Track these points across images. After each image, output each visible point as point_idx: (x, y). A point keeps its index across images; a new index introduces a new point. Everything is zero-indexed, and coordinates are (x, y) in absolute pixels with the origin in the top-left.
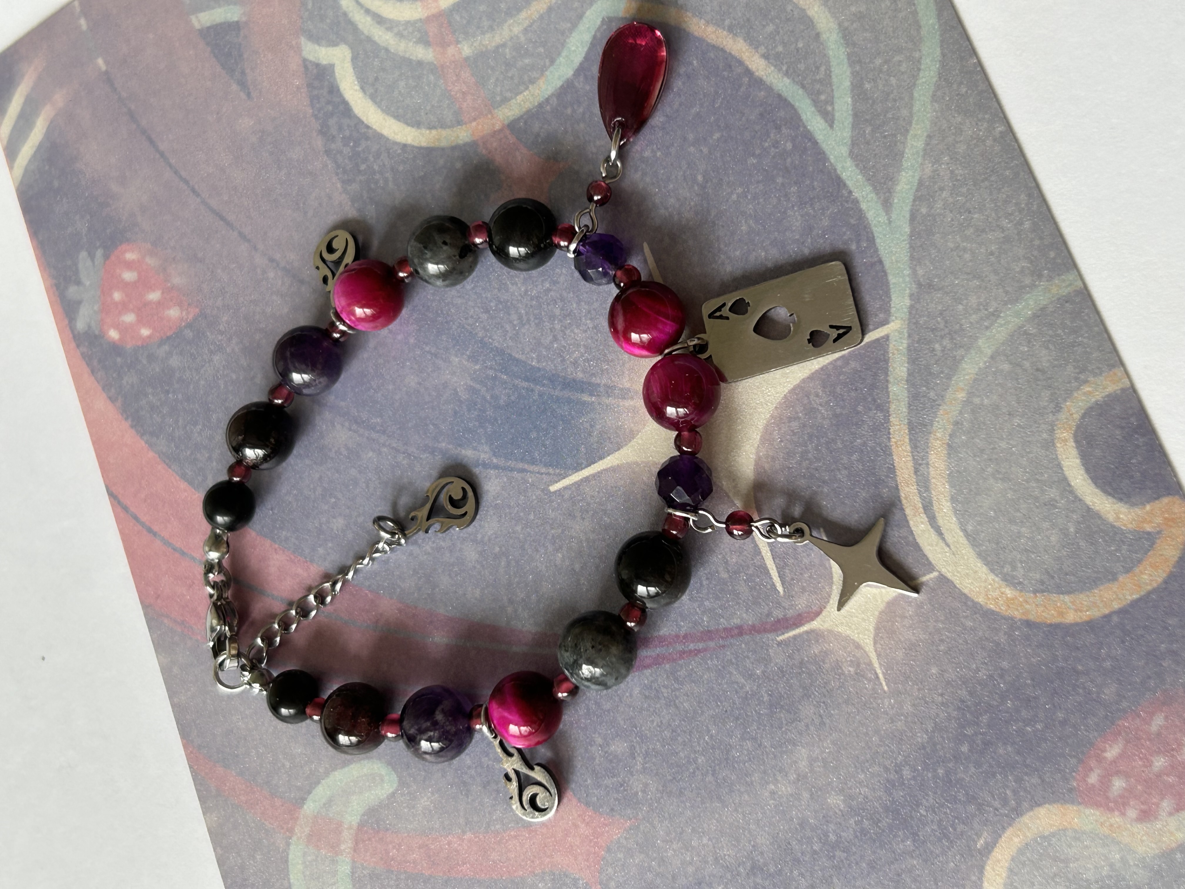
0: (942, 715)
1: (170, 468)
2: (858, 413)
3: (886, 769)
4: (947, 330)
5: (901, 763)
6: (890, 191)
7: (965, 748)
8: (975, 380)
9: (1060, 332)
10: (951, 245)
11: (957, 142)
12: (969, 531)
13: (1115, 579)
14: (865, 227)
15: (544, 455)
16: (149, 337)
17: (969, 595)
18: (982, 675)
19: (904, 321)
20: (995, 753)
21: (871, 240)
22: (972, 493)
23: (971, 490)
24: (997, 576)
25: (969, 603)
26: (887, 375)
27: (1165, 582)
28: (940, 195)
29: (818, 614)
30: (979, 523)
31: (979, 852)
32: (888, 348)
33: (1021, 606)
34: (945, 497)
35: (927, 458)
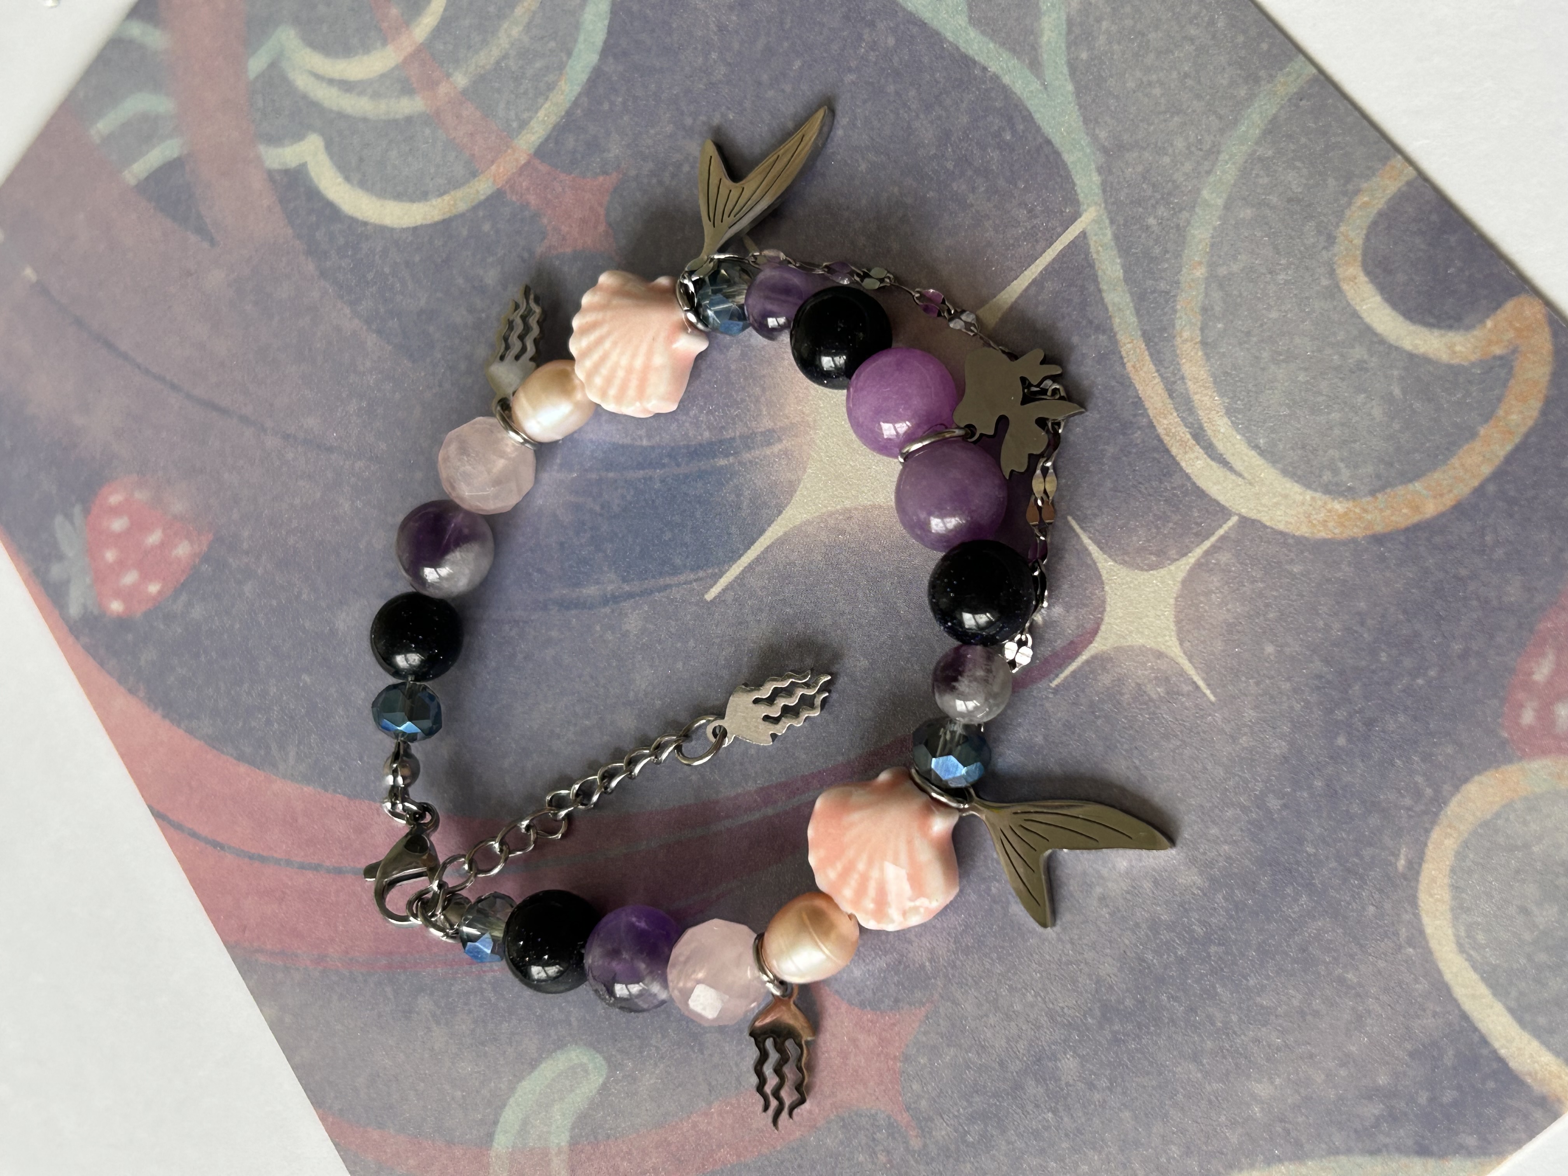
0: (1297, 707)
3: (1245, 809)
4: (1158, 196)
5: (1261, 791)
6: (1034, 48)
7: (1341, 741)
8: (1212, 245)
10: (1131, 85)
12: (1262, 446)
13: (1473, 435)
14: (1016, 106)
15: (687, 557)
16: (160, 593)
17: (1287, 530)
18: (1337, 631)
19: (1100, 205)
20: (1384, 731)
21: (1028, 118)
22: (1251, 394)
23: (1249, 392)
24: (1316, 490)
25: (1291, 541)
27: (1544, 413)
28: (1100, 28)
29: (1095, 632)
30: (1273, 430)
31: (1404, 877)
32: (1089, 248)
33: (1360, 518)
34: (1218, 412)
35: (1179, 370)
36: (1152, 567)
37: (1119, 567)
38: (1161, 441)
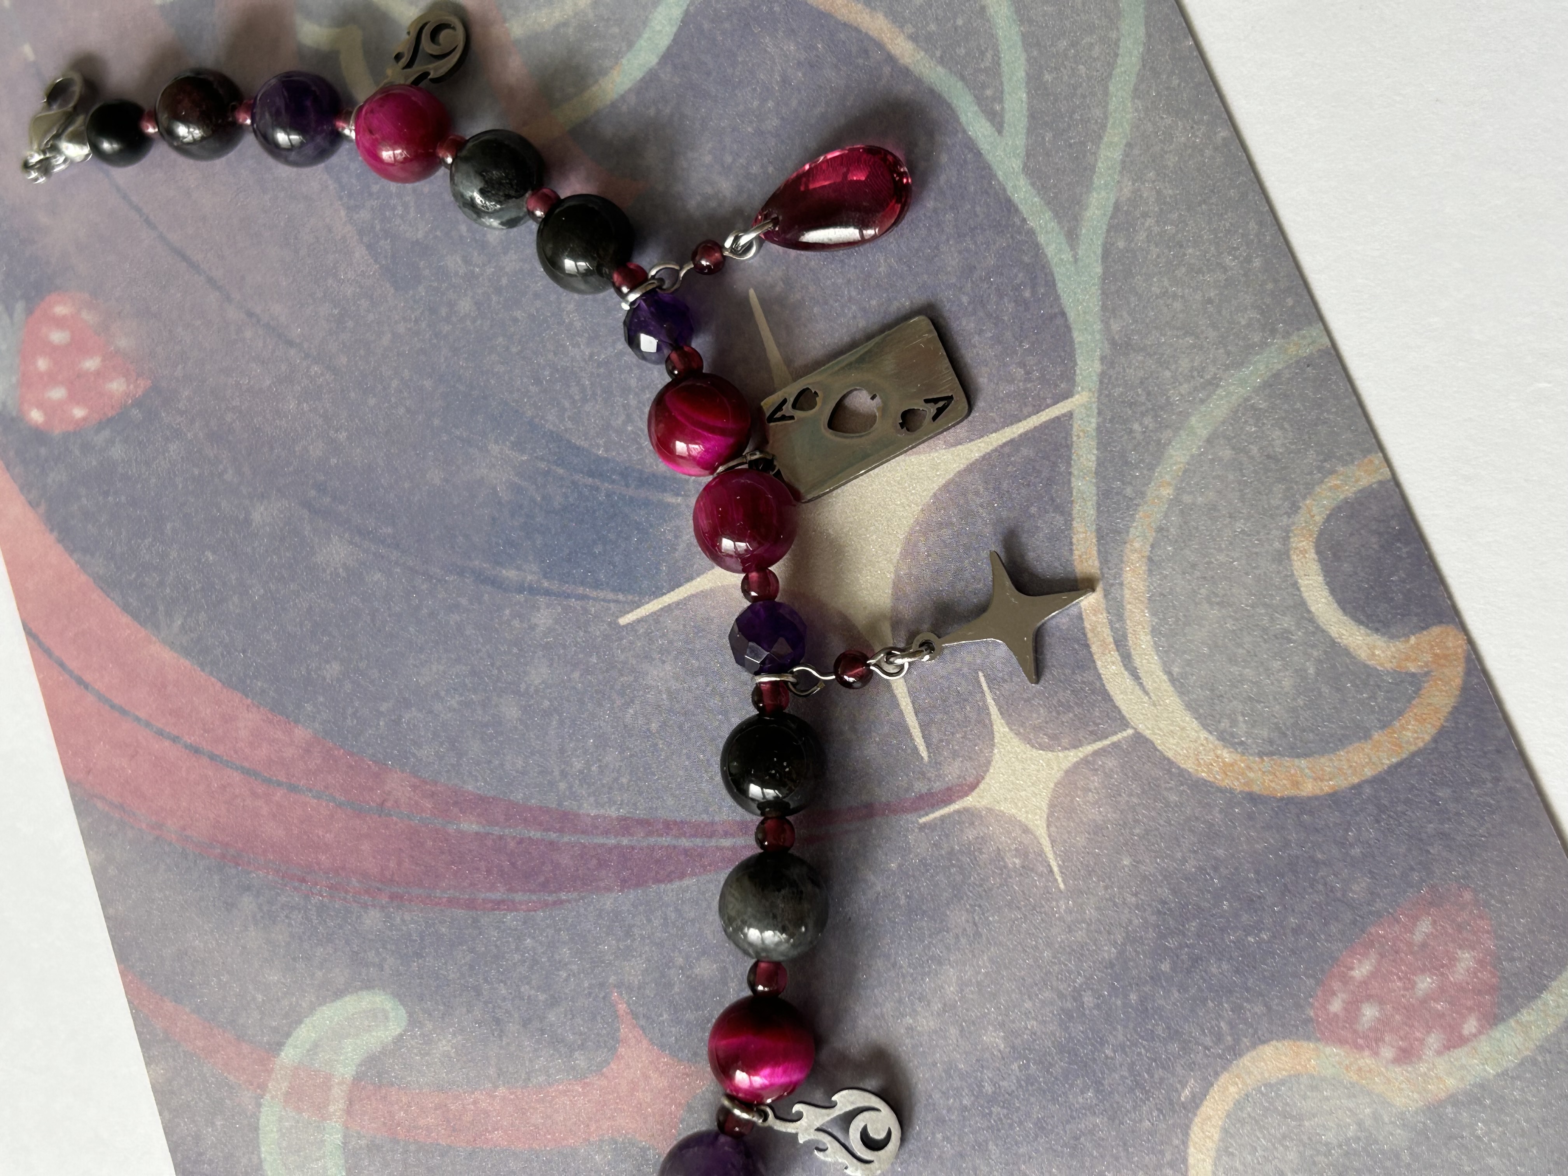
0: (1136, 922)
1: (108, 596)
2: (1032, 516)
3: (1061, 996)
4: (1149, 405)
5: (1081, 986)
6: (1076, 219)
7: (1165, 967)
8: (1186, 471)
9: (1298, 405)
10: (1156, 290)
11: (1166, 153)
12: (1175, 674)
13: (1367, 736)
14: (1043, 267)
15: (612, 576)
16: (84, 419)
17: (1174, 760)
18: (1190, 867)
19: (1093, 393)
20: (1206, 972)
21: (1051, 284)
22: (1180, 623)
23: (1178, 619)
24: (1211, 733)
25: (1174, 770)
26: (1069, 465)
27: (1435, 740)
28: (1143, 224)
29: (973, 787)
30: (1189, 663)
31: (1184, 1106)
32: (1071, 429)
33: (1243, 774)
34: (1144, 628)
35: (1120, 576)
36: (1042, 747)
37: (1012, 735)
38: (1085, 635)
